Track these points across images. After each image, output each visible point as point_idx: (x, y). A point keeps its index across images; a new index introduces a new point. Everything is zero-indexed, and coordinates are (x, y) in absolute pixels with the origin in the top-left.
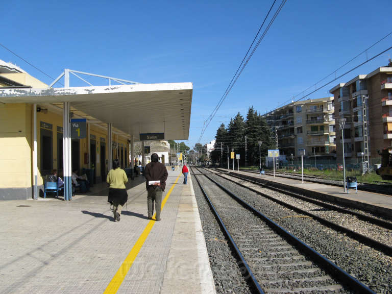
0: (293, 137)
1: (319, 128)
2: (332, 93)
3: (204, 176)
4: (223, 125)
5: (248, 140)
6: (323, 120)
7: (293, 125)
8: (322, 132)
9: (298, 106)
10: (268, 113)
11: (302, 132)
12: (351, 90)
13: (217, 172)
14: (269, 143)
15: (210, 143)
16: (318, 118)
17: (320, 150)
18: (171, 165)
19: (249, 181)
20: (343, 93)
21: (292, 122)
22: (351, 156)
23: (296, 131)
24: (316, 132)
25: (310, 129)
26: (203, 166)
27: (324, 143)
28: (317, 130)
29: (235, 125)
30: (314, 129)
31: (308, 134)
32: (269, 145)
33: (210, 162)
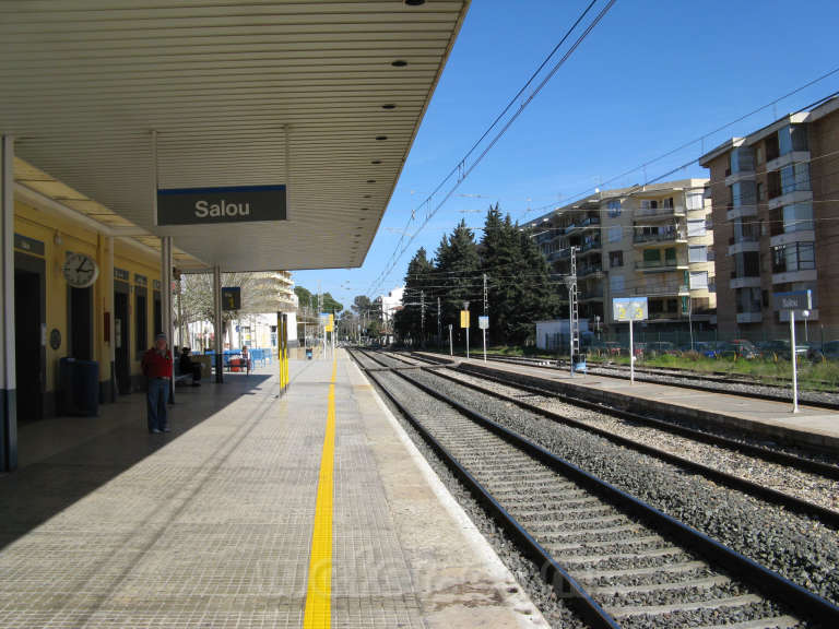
0: (599, 275)
1: (663, 253)
2: (705, 165)
3: (394, 376)
4: (421, 253)
5: (489, 282)
6: (673, 234)
7: (600, 246)
8: (671, 262)
9: (613, 201)
10: (534, 221)
11: (621, 264)
12: (761, 153)
13: (425, 364)
14: (542, 291)
15: (390, 294)
16: (660, 230)
17: (665, 308)
18: (302, 345)
19: (552, 396)
20: (739, 163)
21: (598, 239)
22: (760, 320)
23: (606, 261)
24: (657, 264)
25: (641, 257)
26: (377, 347)
27: (678, 290)
28: (658, 259)
29: (454, 248)
30: (651, 255)
31: (637, 267)
32: (541, 295)
33: (391, 338)
